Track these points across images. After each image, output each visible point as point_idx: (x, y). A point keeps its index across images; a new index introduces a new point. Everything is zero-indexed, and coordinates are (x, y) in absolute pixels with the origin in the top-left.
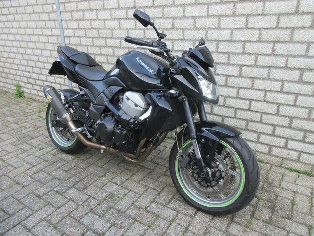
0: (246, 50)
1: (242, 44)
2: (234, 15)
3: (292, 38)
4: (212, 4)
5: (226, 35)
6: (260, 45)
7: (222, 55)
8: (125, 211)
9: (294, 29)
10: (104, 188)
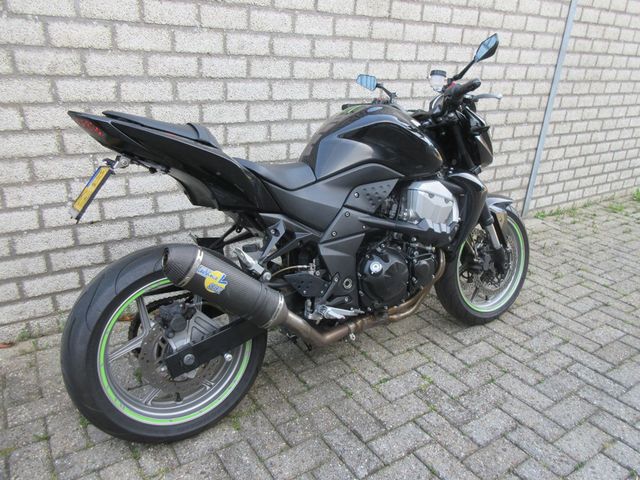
2: (370, 38)
4: (340, 16)
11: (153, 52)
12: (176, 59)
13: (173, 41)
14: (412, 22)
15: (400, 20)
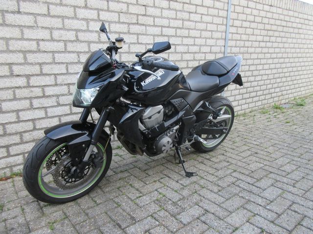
11: (11, 39)
12: (25, 42)
13: (22, 33)
14: (150, 26)
15: (143, 25)
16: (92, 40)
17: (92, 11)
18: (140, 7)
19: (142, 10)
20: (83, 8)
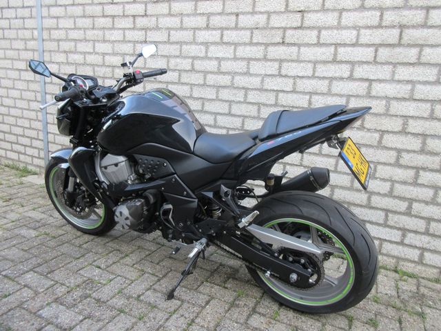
0: (279, 101)
1: (275, 93)
2: (265, 59)
3: (329, 90)
4: (240, 44)
5: (256, 82)
6: (295, 96)
7: (251, 106)
8: (108, 301)
9: (332, 79)
10: (81, 272)
14: (308, 45)
15: (294, 44)
16: (209, 69)
17: (214, 32)
18: (291, 15)
19: (295, 20)
20: (205, 29)
